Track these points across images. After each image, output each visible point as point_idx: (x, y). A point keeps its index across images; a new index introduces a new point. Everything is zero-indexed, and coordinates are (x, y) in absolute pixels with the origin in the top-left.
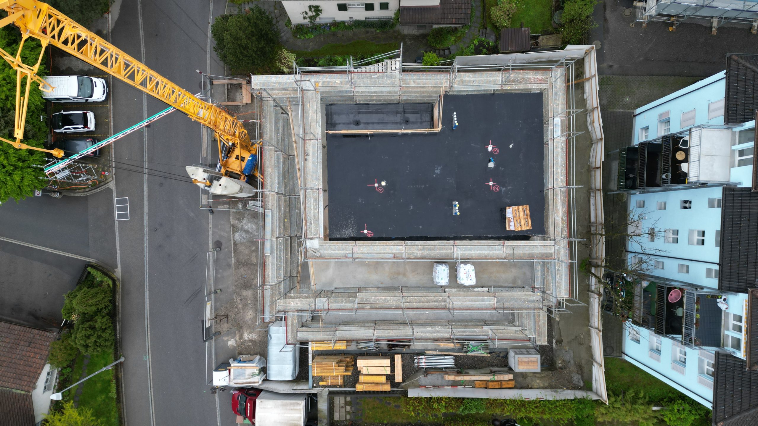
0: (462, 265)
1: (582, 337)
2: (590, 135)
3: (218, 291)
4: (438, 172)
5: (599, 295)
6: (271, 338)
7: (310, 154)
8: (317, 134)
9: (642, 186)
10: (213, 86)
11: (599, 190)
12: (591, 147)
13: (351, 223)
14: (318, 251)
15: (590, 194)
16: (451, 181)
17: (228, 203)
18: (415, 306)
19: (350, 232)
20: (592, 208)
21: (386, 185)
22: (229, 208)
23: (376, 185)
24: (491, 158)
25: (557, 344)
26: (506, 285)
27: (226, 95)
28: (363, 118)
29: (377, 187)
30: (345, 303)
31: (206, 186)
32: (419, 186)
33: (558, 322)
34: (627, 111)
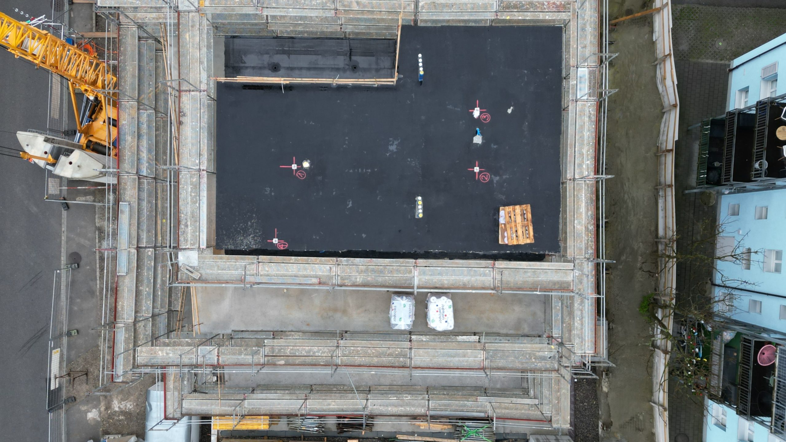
0: (433, 299)
1: (641, 418)
2: (660, 98)
3: (74, 332)
4: (393, 148)
5: (665, 352)
6: (151, 409)
7: (188, 113)
8: (200, 82)
9: (728, 180)
10: (74, 6)
11: (670, 186)
12: (662, 117)
13: (252, 226)
14: (197, 271)
15: (658, 192)
16: (413, 164)
17: (93, 193)
18: (357, 363)
19: (250, 242)
20: (661, 214)
21: (310, 168)
22: (94, 201)
23: (294, 167)
24: (478, 129)
25: (603, 429)
26: (504, 331)
27: (94, 22)
28: (283, 60)
29: (296, 170)
30: (245, 355)
31: (48, 164)
32: (362, 170)
33: (607, 394)
34: (719, 62)
